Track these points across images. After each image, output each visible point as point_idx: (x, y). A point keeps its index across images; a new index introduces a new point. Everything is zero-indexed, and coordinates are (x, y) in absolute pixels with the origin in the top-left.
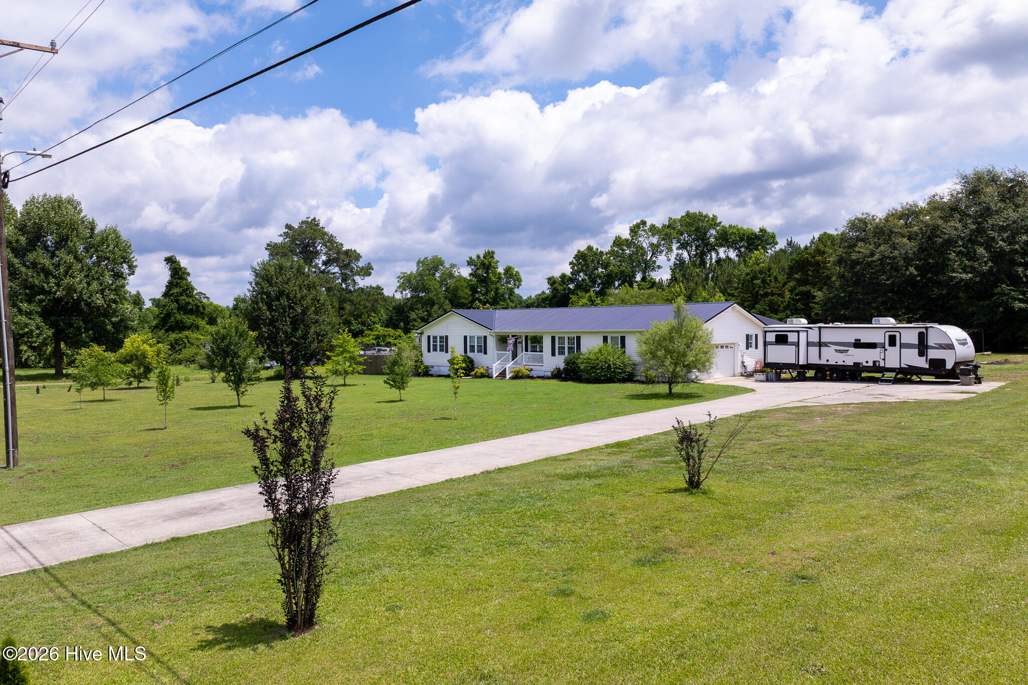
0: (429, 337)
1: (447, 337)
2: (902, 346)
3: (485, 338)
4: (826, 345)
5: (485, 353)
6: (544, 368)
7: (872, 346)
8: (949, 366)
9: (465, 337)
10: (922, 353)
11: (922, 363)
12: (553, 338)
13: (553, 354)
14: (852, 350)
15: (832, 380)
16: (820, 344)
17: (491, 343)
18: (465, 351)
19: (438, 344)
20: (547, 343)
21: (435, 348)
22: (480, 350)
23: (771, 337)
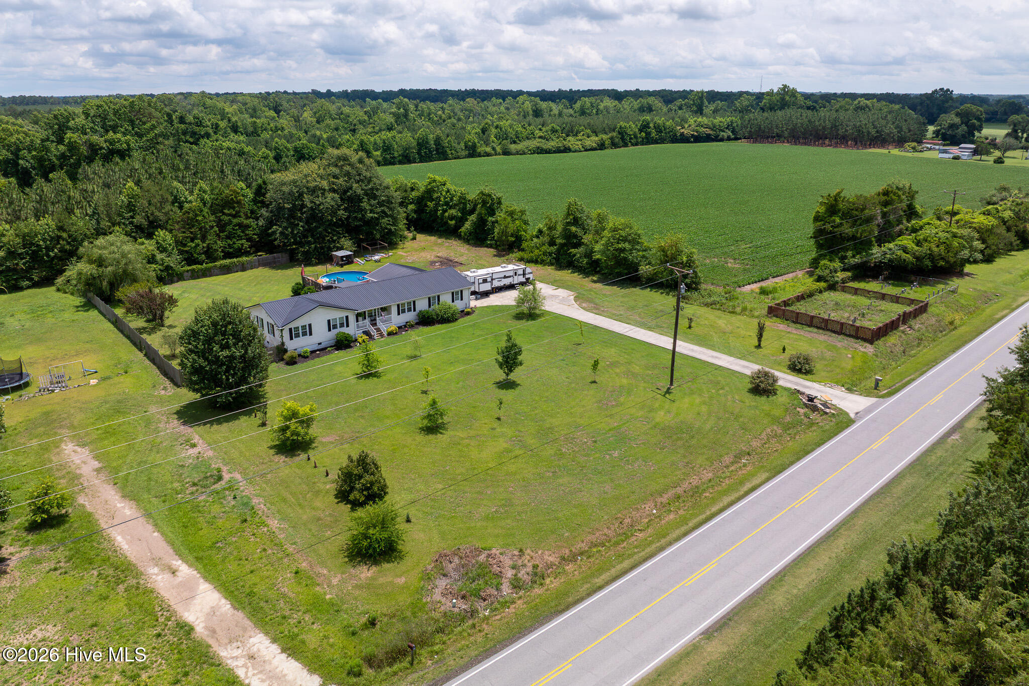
0: (290, 330)
1: (310, 325)
2: (519, 275)
3: (347, 317)
4: (494, 280)
5: (348, 326)
6: (394, 324)
7: (510, 277)
8: (531, 279)
9: (329, 321)
10: (523, 276)
11: (524, 280)
12: (398, 306)
13: (399, 314)
14: (503, 280)
15: (497, 292)
17: (352, 319)
18: (330, 330)
19: (300, 331)
20: (394, 310)
21: (297, 336)
22: (342, 325)
23: (481, 281)
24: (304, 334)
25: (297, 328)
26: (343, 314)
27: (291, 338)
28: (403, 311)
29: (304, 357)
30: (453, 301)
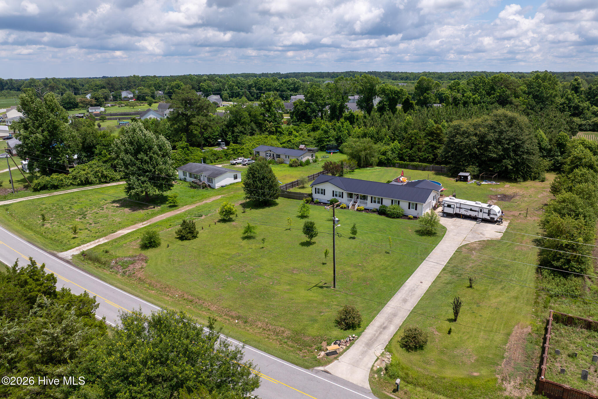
0: (316, 188)
1: (324, 190)
2: (483, 212)
3: (342, 193)
4: (462, 208)
5: (342, 197)
6: (367, 206)
7: (475, 211)
8: (495, 220)
9: (333, 191)
10: (488, 215)
11: (488, 218)
12: (372, 198)
13: (372, 202)
14: (469, 211)
15: (462, 218)
16: (460, 208)
17: (345, 195)
18: (333, 196)
19: (320, 191)
20: (369, 199)
21: (319, 193)
22: (340, 196)
23: (446, 205)
24: (322, 193)
25: (319, 189)
26: (341, 191)
27: (316, 193)
28: (375, 202)
29: (319, 203)
30: (409, 208)
